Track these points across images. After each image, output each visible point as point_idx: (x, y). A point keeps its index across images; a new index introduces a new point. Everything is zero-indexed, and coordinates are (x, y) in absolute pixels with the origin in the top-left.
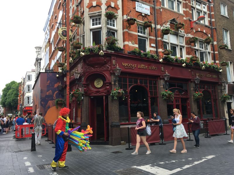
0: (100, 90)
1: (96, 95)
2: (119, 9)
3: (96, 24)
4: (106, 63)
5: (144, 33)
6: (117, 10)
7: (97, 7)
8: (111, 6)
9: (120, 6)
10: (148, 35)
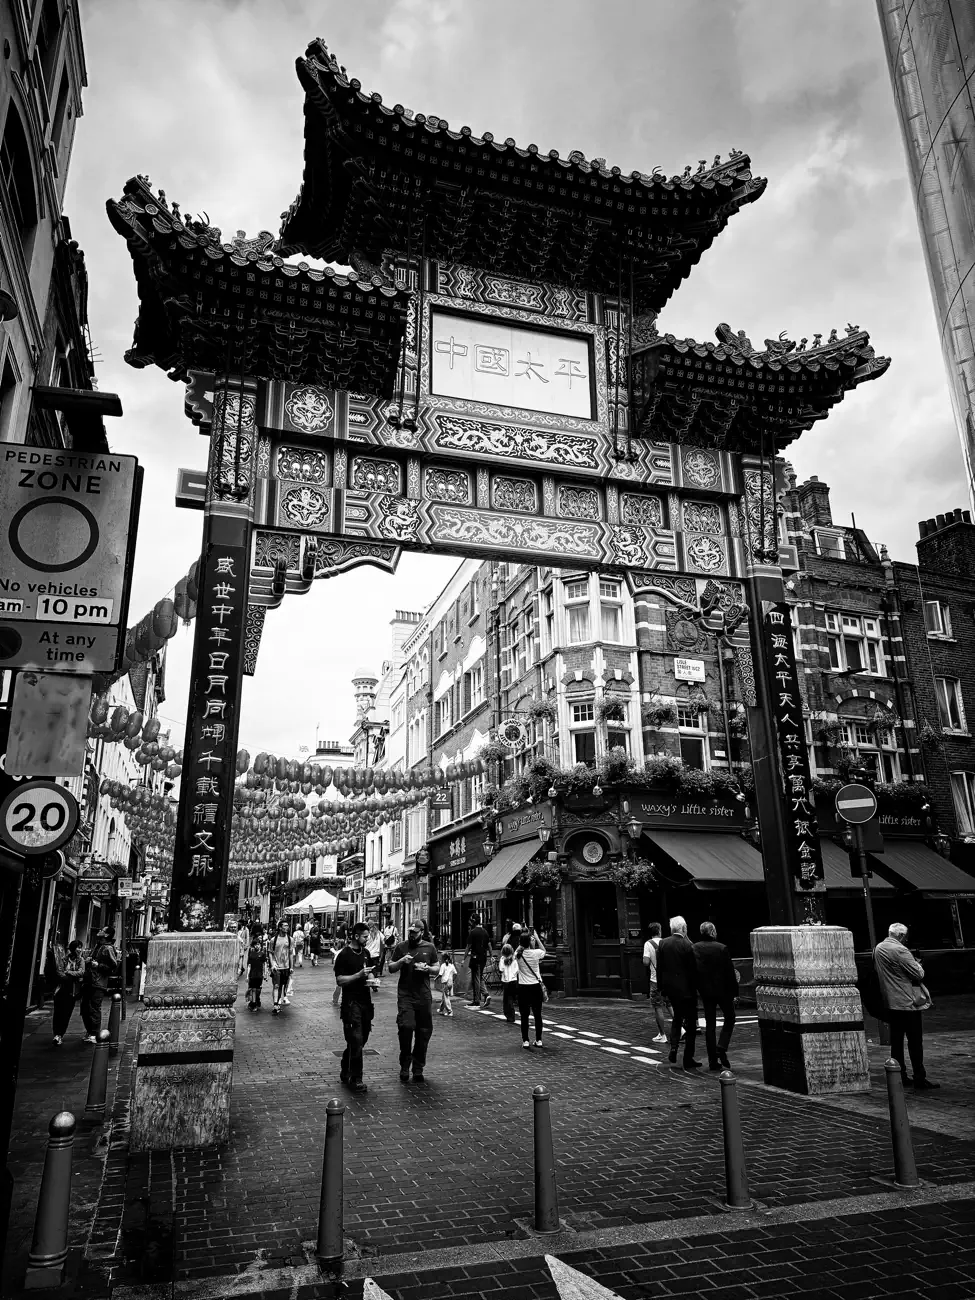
0: (597, 869)
1: (588, 880)
2: (633, 680)
3: (584, 719)
4: (607, 808)
5: (696, 725)
6: (629, 684)
7: (584, 682)
8: (614, 679)
9: (636, 675)
10: (706, 729)
